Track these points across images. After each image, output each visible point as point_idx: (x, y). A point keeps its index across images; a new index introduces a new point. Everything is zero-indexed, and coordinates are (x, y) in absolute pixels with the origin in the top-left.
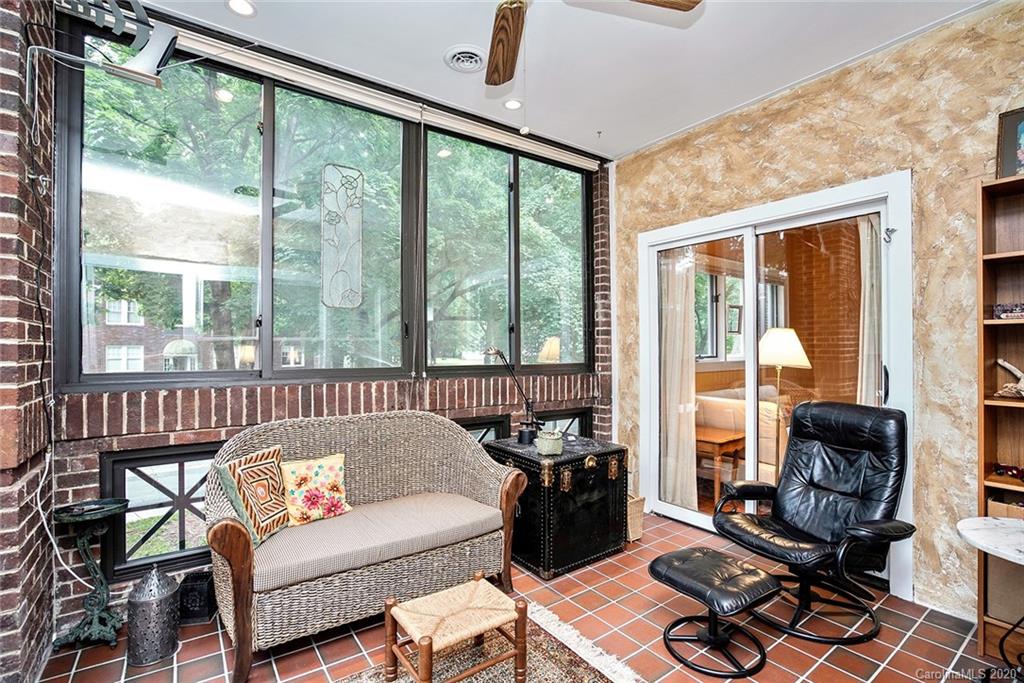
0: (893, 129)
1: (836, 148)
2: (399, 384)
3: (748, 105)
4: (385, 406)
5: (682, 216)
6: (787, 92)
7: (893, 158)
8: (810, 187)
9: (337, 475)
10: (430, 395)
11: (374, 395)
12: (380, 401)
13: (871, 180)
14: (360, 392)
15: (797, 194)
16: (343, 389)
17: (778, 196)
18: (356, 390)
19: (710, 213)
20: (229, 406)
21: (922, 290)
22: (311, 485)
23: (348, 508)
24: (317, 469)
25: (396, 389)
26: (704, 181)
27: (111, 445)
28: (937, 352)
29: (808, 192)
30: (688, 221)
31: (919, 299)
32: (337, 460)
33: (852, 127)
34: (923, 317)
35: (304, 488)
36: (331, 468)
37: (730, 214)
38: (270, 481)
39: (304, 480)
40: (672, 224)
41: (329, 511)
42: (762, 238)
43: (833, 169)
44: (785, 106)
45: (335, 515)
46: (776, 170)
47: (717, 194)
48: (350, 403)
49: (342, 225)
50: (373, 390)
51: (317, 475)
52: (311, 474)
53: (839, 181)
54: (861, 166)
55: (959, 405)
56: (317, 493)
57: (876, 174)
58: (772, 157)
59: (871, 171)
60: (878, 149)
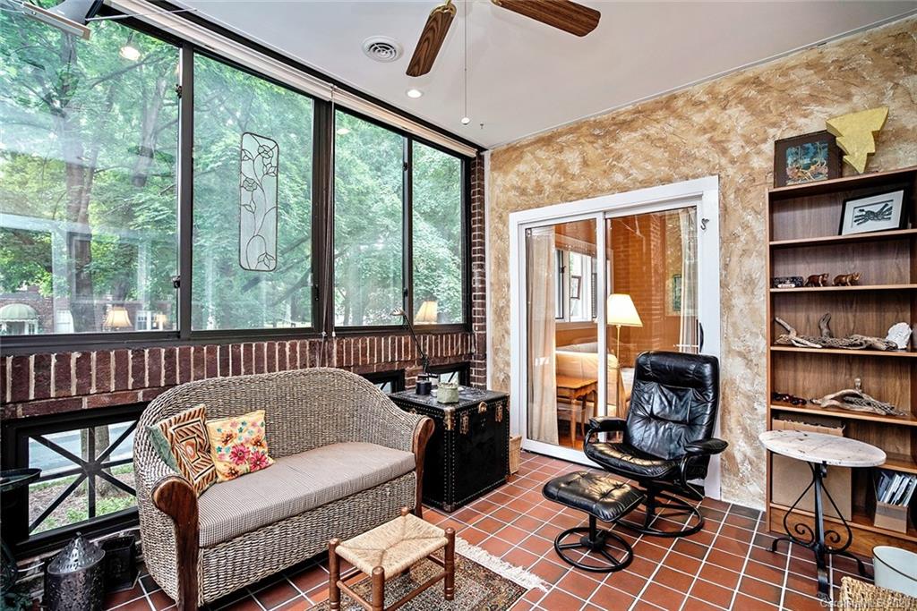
0: (706, 144)
1: (666, 155)
2: (310, 344)
3: (600, 114)
4: (298, 364)
5: (546, 200)
6: (630, 107)
7: (706, 166)
8: (647, 183)
9: (259, 431)
10: (338, 353)
11: (288, 353)
12: (293, 359)
13: (691, 181)
14: (275, 352)
15: (638, 188)
16: (259, 348)
17: (624, 189)
18: (271, 348)
19: (570, 199)
20: (147, 367)
21: (726, 266)
22: (236, 441)
23: (271, 461)
24: (240, 426)
25: (308, 348)
26: (565, 173)
27: (14, 412)
28: (736, 311)
29: (645, 187)
30: (551, 204)
31: (724, 273)
32: (258, 416)
33: (677, 139)
34: (727, 286)
35: (230, 445)
36: (254, 425)
37: (585, 201)
38: (198, 439)
39: (230, 437)
40: (538, 207)
41: (255, 465)
42: (609, 221)
43: (665, 170)
44: (629, 118)
45: (261, 469)
46: (621, 168)
47: (576, 183)
48: (266, 362)
49: (258, 191)
50: (287, 349)
51: (241, 431)
52: (236, 431)
53: (669, 180)
54: (684, 170)
55: (750, 352)
56: (242, 448)
57: (695, 177)
58: (619, 158)
59: (691, 174)
60: (696, 158)
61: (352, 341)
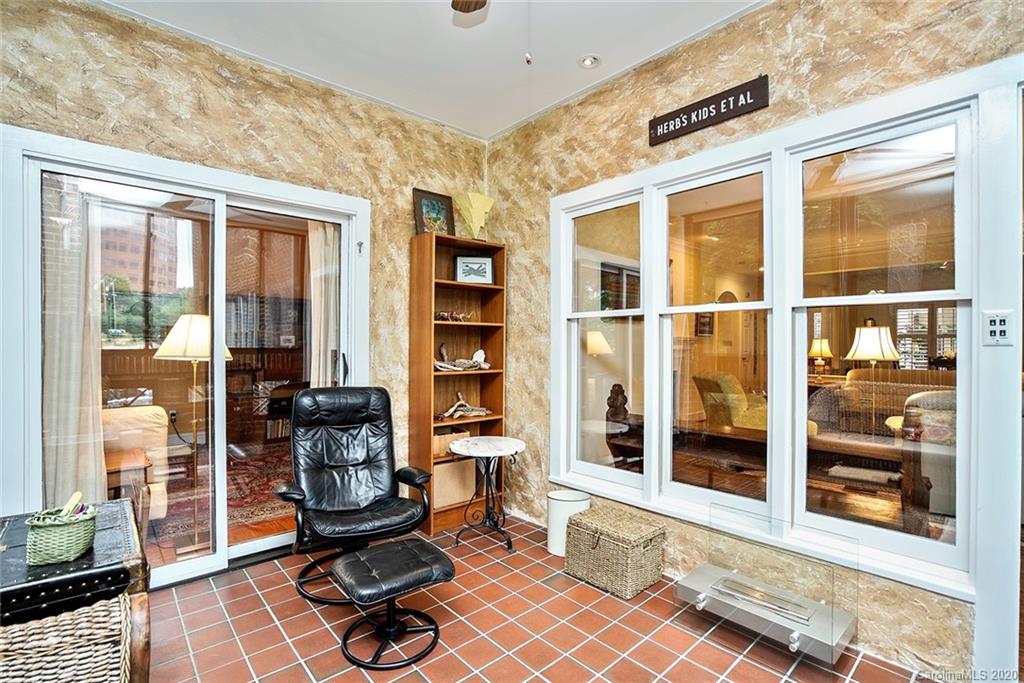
0: (360, 161)
1: (321, 155)
6: (279, 71)
7: (359, 186)
8: (294, 178)
13: (344, 196)
15: (283, 180)
17: (264, 174)
19: (167, 153)
21: (373, 294)
28: (382, 341)
29: (293, 183)
31: (372, 302)
33: (333, 143)
34: (374, 315)
37: (198, 167)
43: (317, 173)
44: (277, 84)
46: (262, 145)
47: (182, 134)
53: (319, 185)
54: (339, 181)
55: (392, 380)
57: (348, 193)
58: (260, 128)
59: (345, 189)
60: (351, 173)
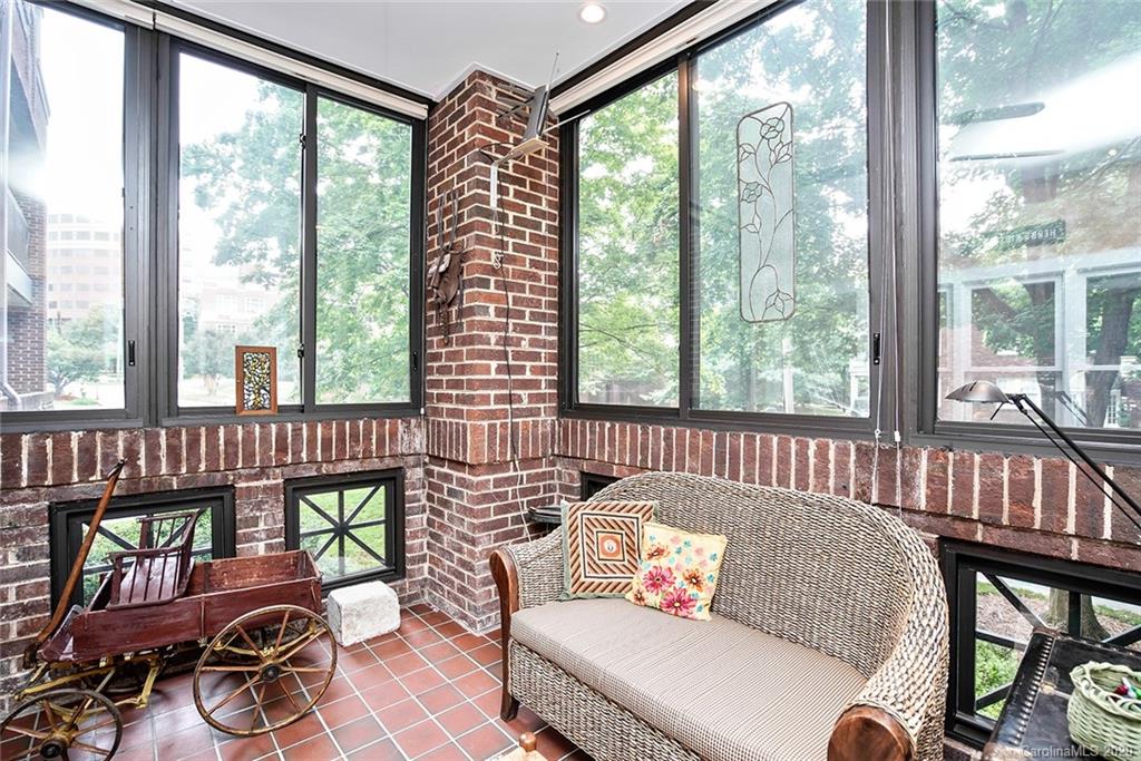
2: (858, 449)
4: (831, 483)
9: (703, 563)
10: (930, 479)
11: (812, 461)
12: (822, 472)
14: (790, 453)
16: (766, 444)
18: (783, 449)
20: (650, 446)
22: (663, 562)
23: (705, 615)
24: (682, 545)
25: (853, 457)
32: (715, 545)
35: (654, 562)
36: (699, 552)
38: (625, 538)
39: (659, 552)
41: (670, 605)
45: (676, 615)
48: (775, 468)
50: (811, 453)
51: (679, 552)
52: (673, 548)
56: (667, 574)
61: (977, 458)
